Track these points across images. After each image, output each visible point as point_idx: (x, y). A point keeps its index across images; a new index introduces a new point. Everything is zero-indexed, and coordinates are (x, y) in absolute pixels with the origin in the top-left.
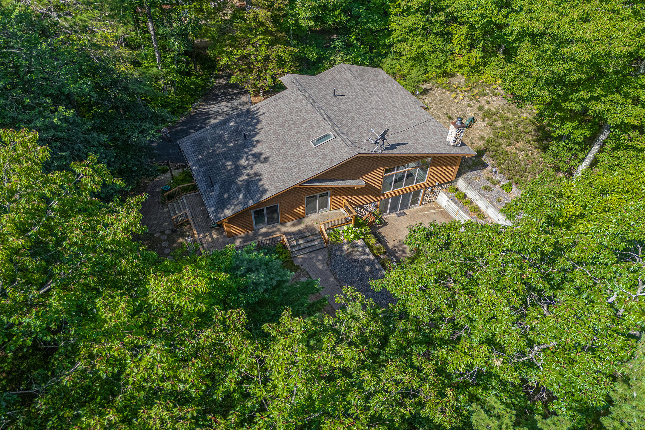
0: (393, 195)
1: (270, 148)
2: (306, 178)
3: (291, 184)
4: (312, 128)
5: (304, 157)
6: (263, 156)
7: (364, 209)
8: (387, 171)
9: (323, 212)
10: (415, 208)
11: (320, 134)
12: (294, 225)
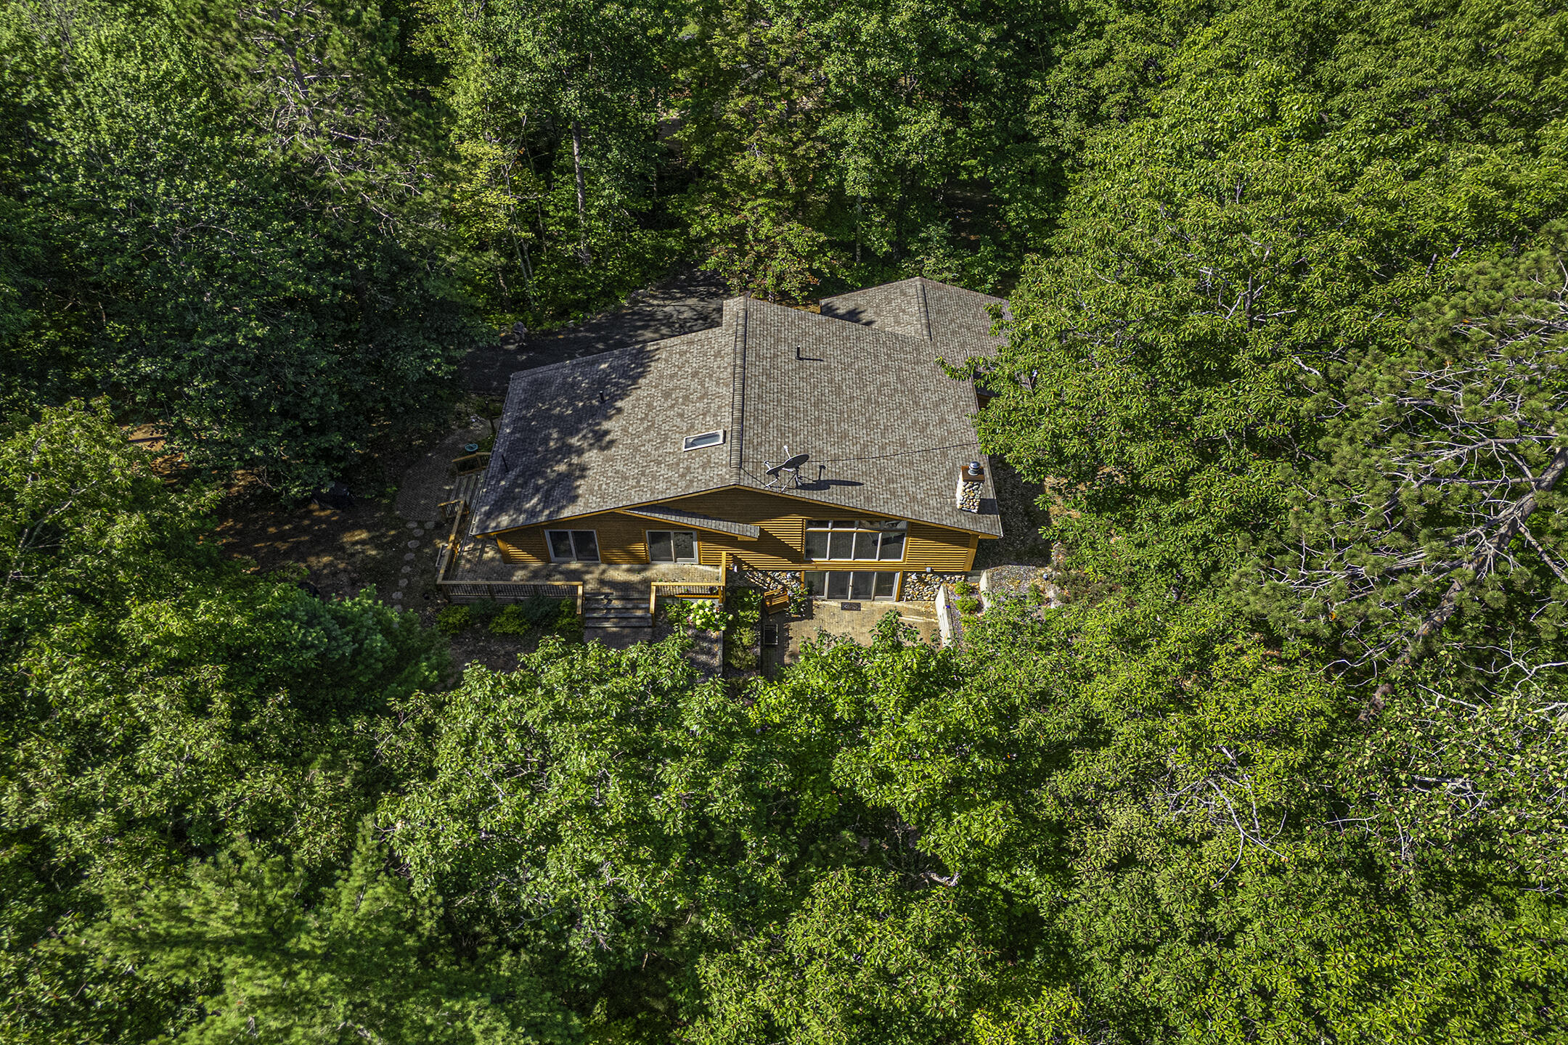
0: (832, 568)
1: (625, 430)
2: (637, 500)
3: (610, 505)
4: (704, 415)
5: (659, 463)
6: (608, 438)
7: (772, 578)
8: (810, 524)
9: (684, 564)
10: (885, 603)
11: (708, 430)
12: (629, 571)
